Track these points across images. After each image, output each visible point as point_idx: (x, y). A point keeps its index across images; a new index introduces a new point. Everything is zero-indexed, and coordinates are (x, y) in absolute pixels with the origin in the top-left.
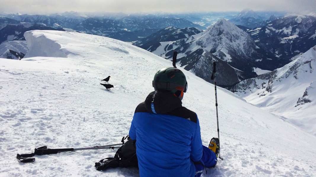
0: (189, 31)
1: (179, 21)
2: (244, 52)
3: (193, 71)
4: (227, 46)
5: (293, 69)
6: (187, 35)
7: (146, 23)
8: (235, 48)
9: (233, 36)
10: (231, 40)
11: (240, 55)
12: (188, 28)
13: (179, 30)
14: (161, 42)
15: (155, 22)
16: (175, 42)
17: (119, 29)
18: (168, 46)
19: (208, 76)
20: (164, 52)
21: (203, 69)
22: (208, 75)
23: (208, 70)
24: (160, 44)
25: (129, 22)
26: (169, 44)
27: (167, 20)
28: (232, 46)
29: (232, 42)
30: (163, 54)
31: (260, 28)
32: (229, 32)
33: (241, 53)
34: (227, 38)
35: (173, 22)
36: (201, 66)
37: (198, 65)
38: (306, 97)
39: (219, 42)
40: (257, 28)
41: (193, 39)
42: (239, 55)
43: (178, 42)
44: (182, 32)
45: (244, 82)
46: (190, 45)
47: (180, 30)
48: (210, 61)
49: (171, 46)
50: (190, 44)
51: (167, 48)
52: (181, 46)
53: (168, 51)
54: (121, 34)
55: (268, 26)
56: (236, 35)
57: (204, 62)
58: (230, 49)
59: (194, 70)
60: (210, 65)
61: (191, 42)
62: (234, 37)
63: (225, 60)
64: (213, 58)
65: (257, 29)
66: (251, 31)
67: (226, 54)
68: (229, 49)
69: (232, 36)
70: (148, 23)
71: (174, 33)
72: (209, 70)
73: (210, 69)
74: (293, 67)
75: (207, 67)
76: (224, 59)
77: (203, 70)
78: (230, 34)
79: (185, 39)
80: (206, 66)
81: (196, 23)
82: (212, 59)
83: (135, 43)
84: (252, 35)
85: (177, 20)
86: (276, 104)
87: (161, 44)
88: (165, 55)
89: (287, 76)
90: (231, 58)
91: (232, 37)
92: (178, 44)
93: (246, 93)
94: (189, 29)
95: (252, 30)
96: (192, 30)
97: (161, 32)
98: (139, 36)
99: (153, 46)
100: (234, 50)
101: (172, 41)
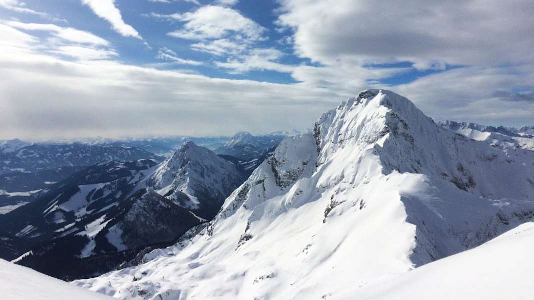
0: (140, 166)
1: (129, 152)
2: (223, 194)
3: (120, 227)
4: (194, 183)
5: (242, 195)
6: (133, 172)
7: (65, 156)
8: (207, 186)
9: (207, 168)
10: (202, 175)
11: (215, 198)
12: (138, 161)
13: (121, 164)
14: (80, 185)
15: (83, 155)
16: (109, 183)
17: (6, 169)
18: (95, 192)
19: (146, 234)
20: (86, 203)
21: (139, 222)
22: (146, 231)
23: (147, 223)
24: (78, 190)
25: (30, 156)
26: (95, 189)
27: (107, 151)
28: (202, 185)
29: (204, 178)
30: (84, 207)
31: (257, 160)
32: (200, 161)
33: (217, 194)
34: (196, 171)
35: (118, 154)
36: (134, 217)
37: (130, 214)
38: (248, 232)
39: (181, 179)
40: (253, 159)
41: (141, 176)
42: (213, 198)
43: (114, 184)
44: (126, 169)
45: (192, 231)
46: (133, 187)
47: (124, 165)
48: (153, 208)
49: (100, 192)
50: (134, 185)
51: (92, 196)
52: (118, 190)
53: (92, 202)
54: (8, 179)
55: (268, 155)
56: (211, 167)
57: (141, 208)
58: (198, 188)
59: (122, 224)
60: (152, 214)
61: (136, 183)
62: (208, 170)
63: (187, 207)
64: (161, 202)
65: (253, 161)
66: (244, 164)
67: (189, 196)
68: (196, 189)
69: (204, 168)
70: (70, 156)
71: (110, 170)
72: (149, 222)
73: (151, 221)
74: (241, 191)
75: (147, 217)
76: (185, 205)
77: (137, 223)
78: (201, 166)
79: (128, 178)
80: (145, 217)
81: (162, 155)
82: (158, 203)
83: (36, 193)
84: (246, 169)
85: (126, 150)
86: (213, 252)
87: (80, 189)
88: (85, 209)
89: (235, 206)
90: (199, 203)
91: (203, 170)
92: (113, 187)
93: (183, 246)
94: (140, 163)
95: (246, 163)
96: (146, 164)
97: (90, 171)
98: (47, 181)
99: (63, 193)
100: (206, 190)
101: (103, 183)
